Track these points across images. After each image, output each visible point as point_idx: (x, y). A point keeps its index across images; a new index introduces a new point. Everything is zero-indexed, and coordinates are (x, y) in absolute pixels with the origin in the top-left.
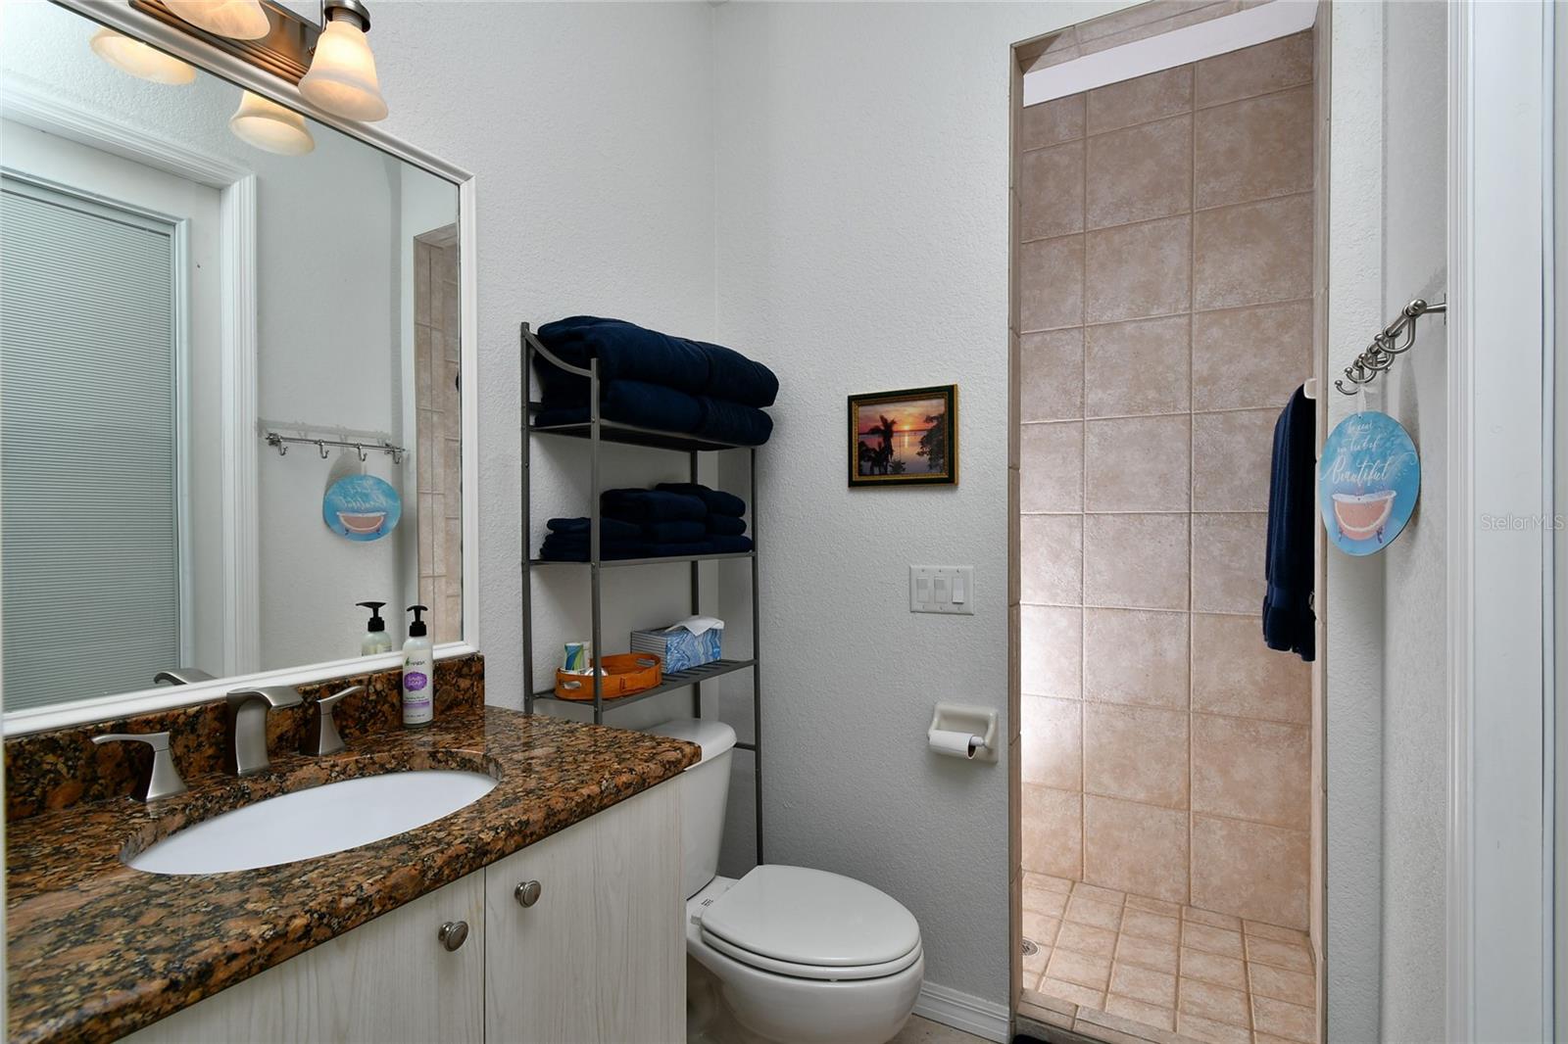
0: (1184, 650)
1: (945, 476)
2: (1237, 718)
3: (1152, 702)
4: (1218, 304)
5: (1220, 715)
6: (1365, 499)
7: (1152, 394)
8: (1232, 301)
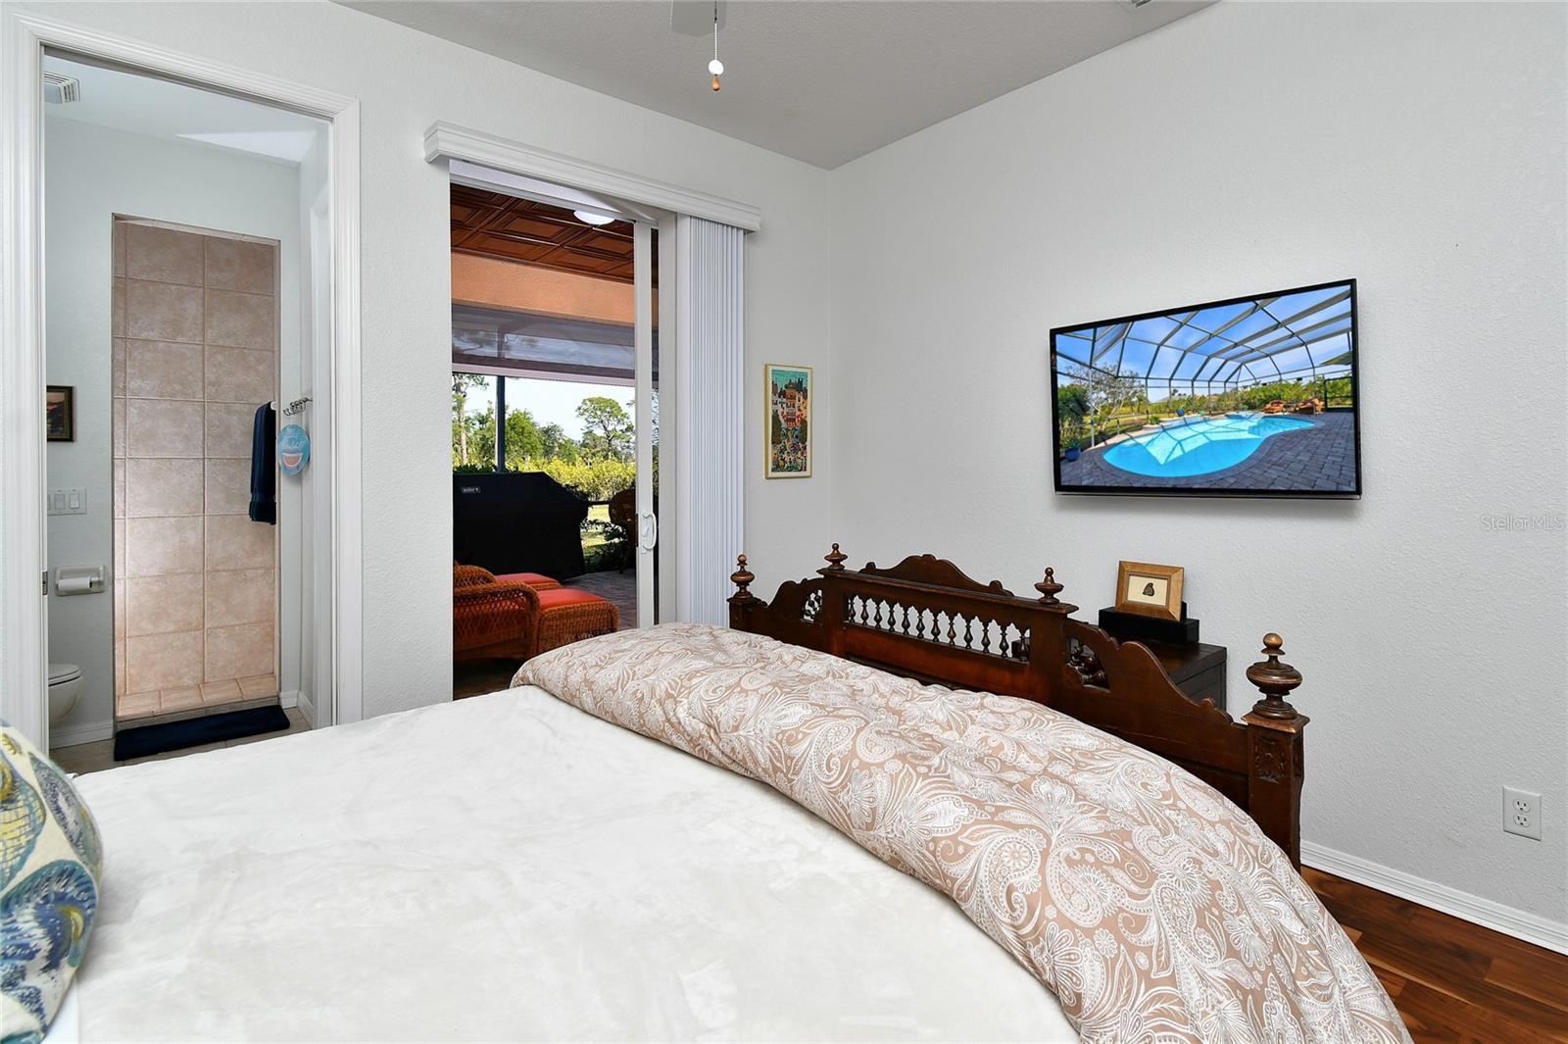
0: (200, 537)
1: (68, 437)
2: (233, 571)
3: (180, 571)
4: (221, 343)
5: (224, 570)
6: (293, 455)
7: (177, 387)
8: (229, 342)
